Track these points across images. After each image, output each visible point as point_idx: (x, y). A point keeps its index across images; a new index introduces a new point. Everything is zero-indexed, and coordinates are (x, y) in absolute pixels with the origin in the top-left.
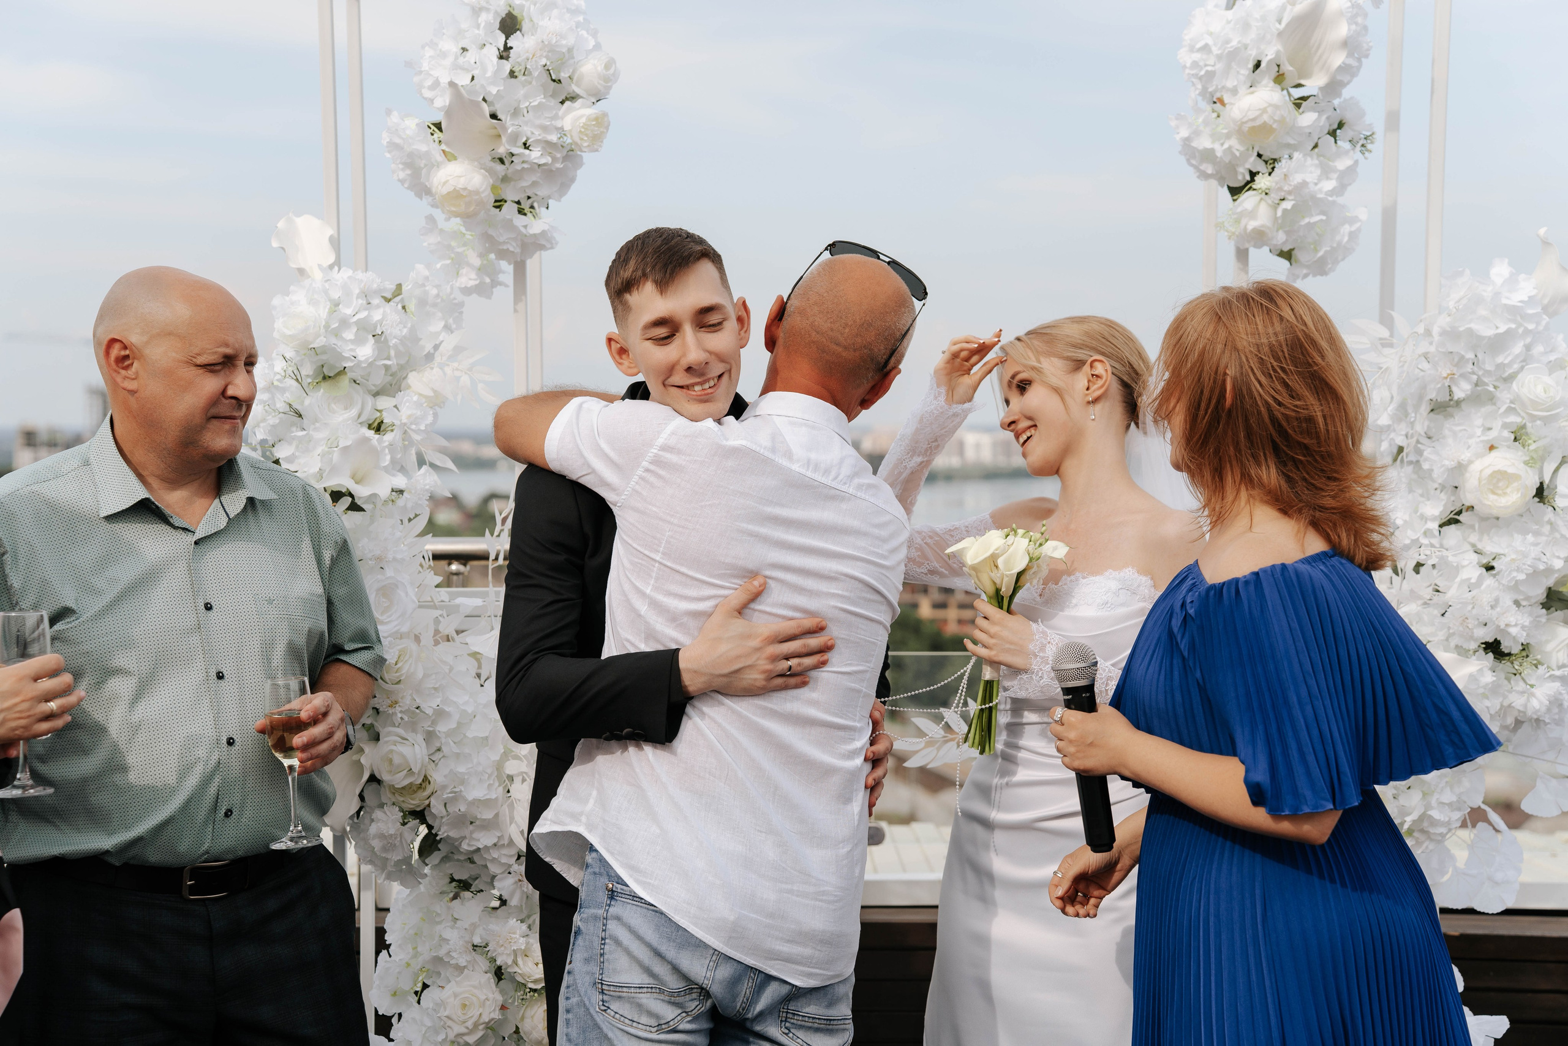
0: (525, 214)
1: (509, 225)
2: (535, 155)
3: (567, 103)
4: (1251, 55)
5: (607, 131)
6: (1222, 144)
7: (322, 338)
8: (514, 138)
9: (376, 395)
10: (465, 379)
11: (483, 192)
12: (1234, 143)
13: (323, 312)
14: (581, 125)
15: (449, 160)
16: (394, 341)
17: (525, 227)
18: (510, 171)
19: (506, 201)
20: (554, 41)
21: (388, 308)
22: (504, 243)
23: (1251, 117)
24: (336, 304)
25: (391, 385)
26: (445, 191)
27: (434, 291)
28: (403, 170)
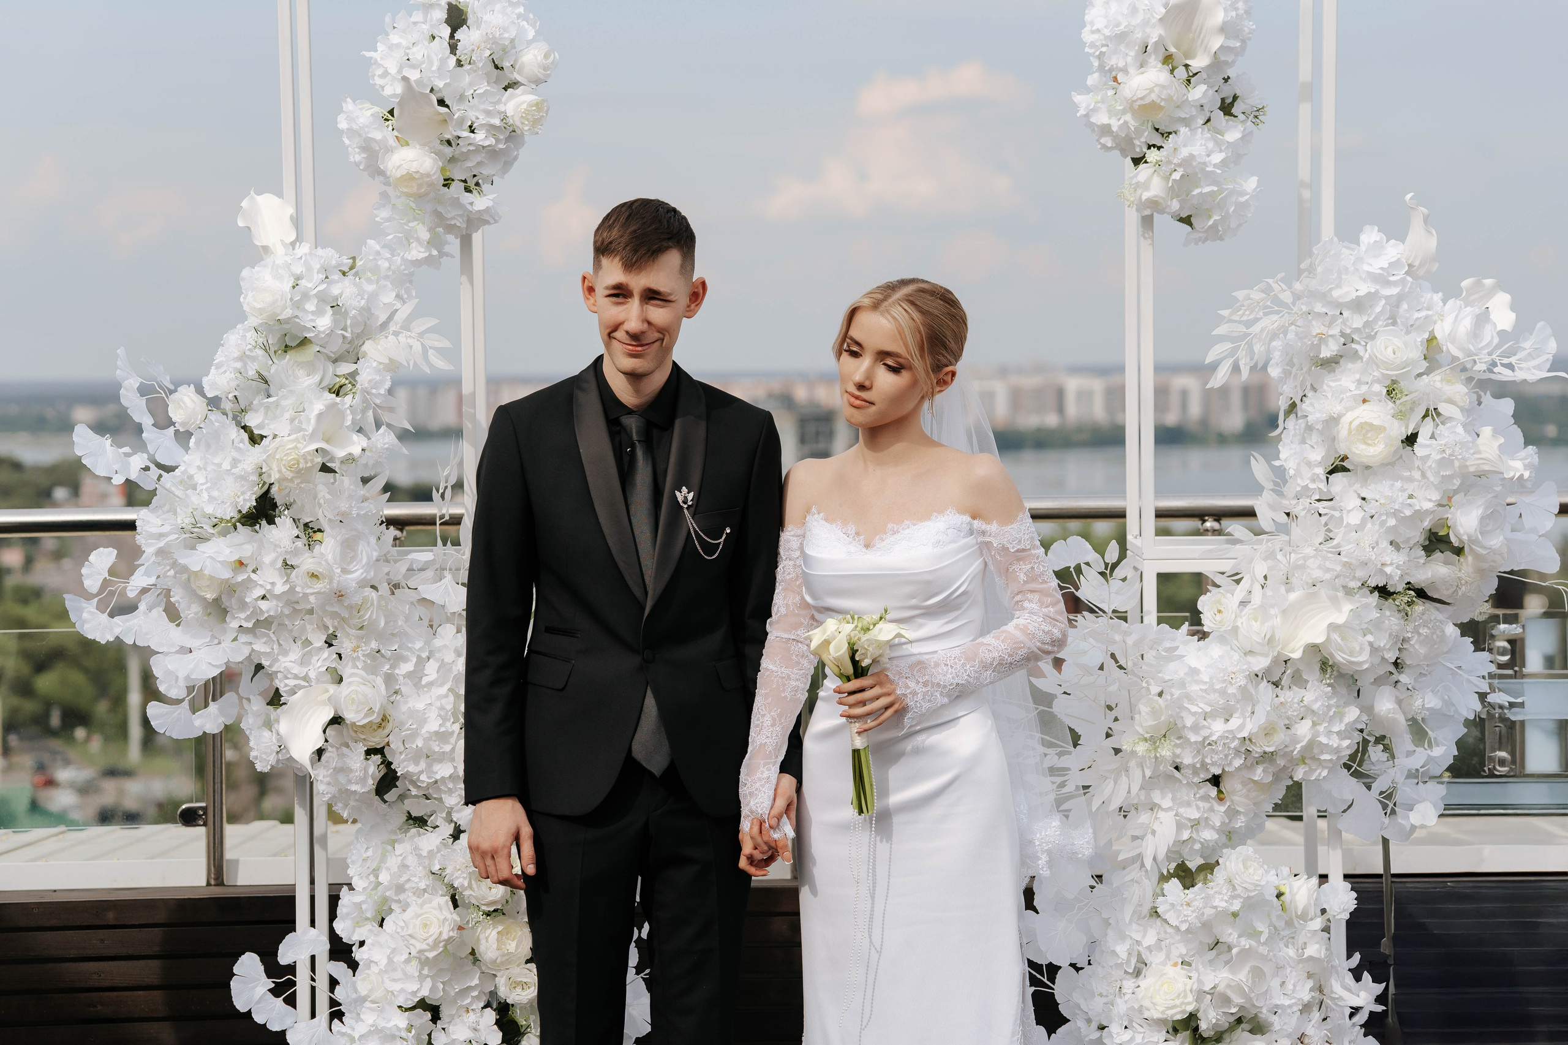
0: (470, 191)
1: (456, 203)
2: (480, 137)
3: (510, 90)
4: (1138, 38)
5: (547, 114)
6: (1119, 120)
7: (288, 310)
8: (462, 120)
9: (335, 361)
10: (417, 346)
11: (434, 174)
12: (1128, 117)
13: (287, 286)
14: (523, 110)
15: (402, 146)
16: (354, 312)
17: (471, 204)
18: (456, 153)
19: (453, 180)
20: (497, 36)
21: (347, 281)
22: (453, 218)
23: (1139, 96)
24: (298, 278)
25: (349, 352)
26: (398, 174)
27: (387, 265)
28: (359, 153)
